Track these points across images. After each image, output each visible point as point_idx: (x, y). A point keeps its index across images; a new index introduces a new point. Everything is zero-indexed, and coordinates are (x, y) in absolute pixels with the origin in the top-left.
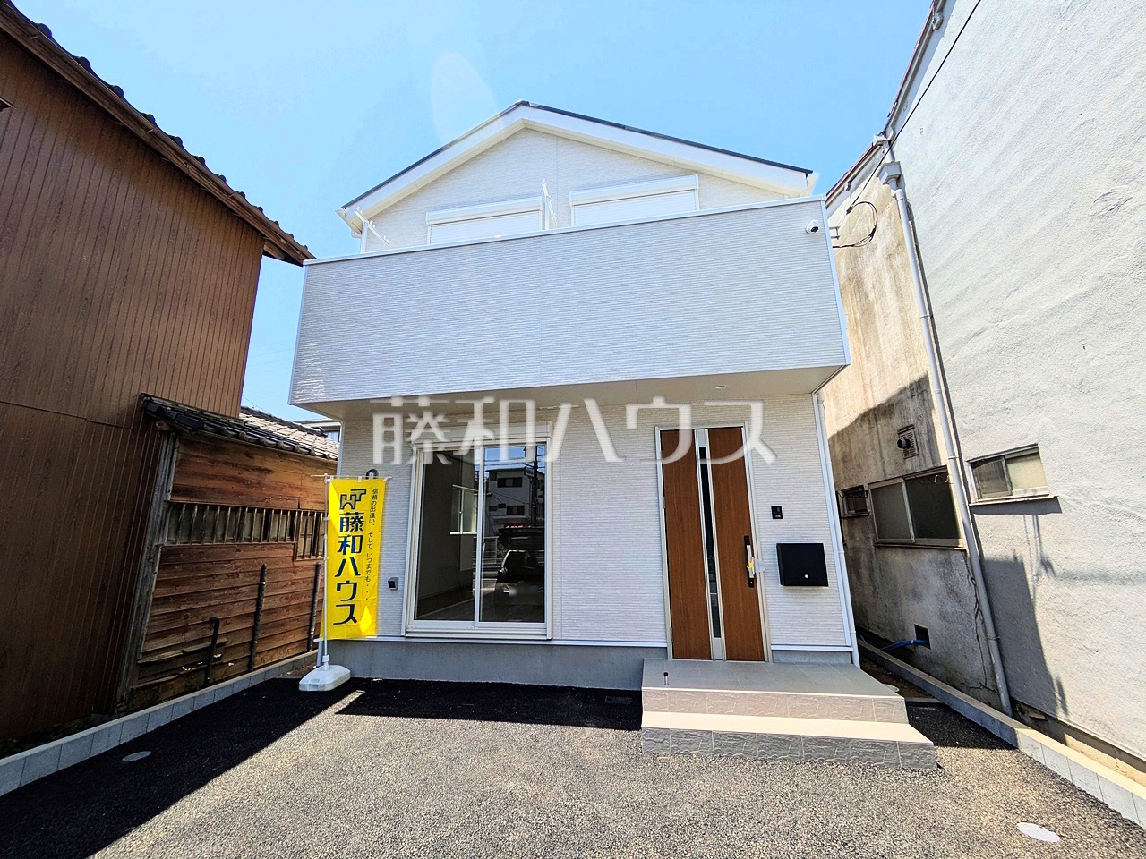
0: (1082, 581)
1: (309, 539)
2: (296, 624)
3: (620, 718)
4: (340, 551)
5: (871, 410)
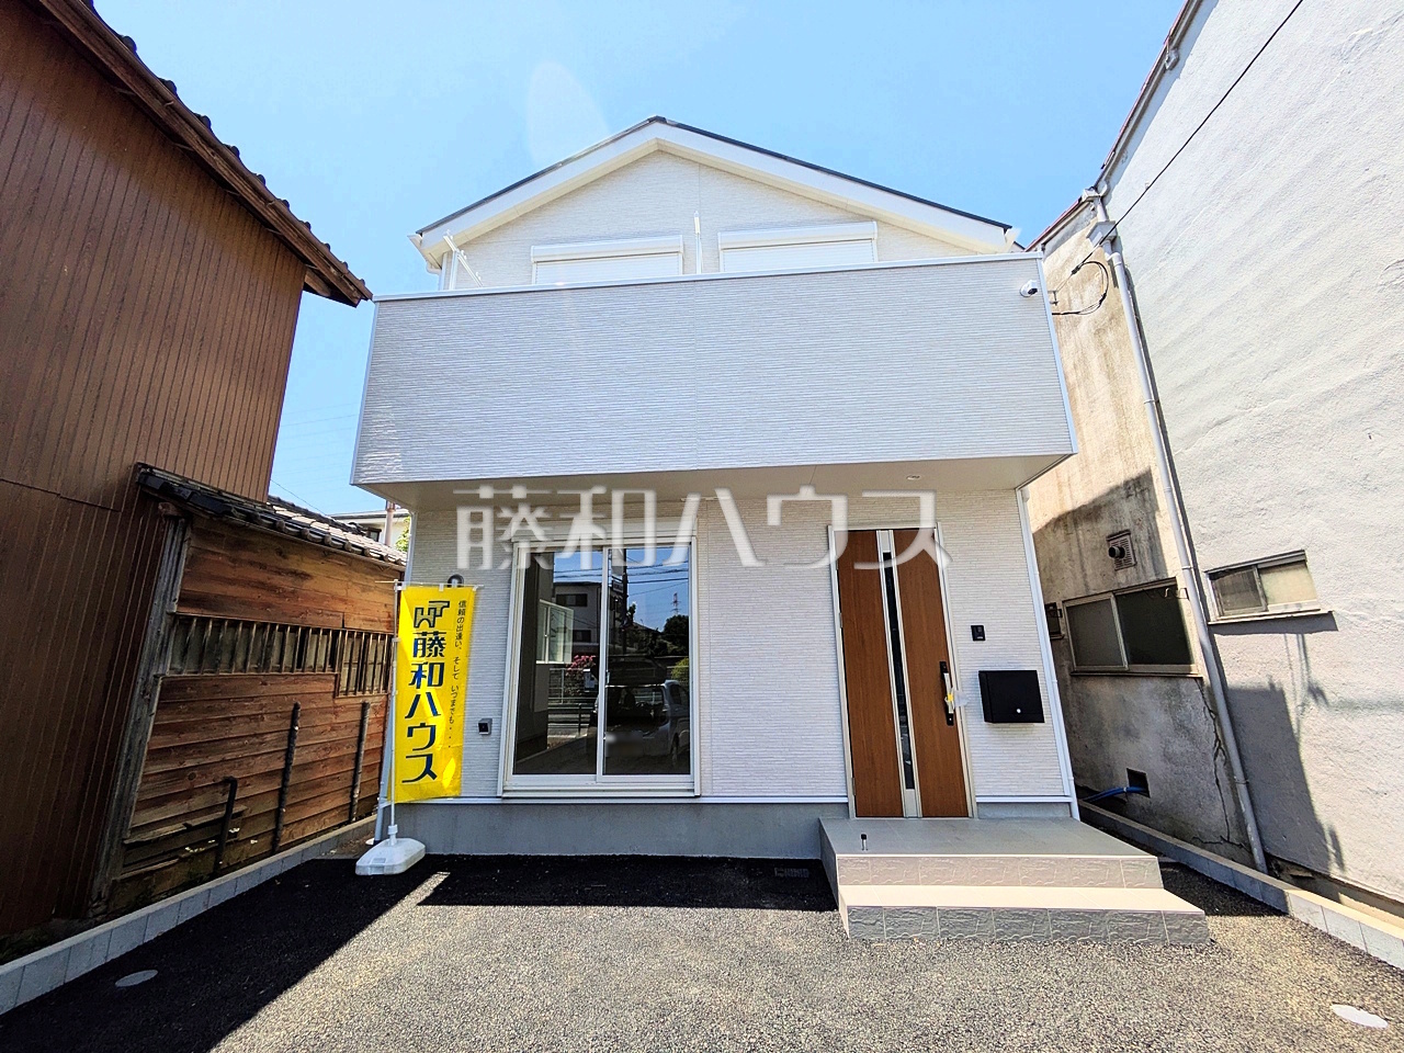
0: (1366, 711)
1: (354, 669)
2: (336, 785)
3: (803, 895)
4: (413, 683)
5: (1069, 513)
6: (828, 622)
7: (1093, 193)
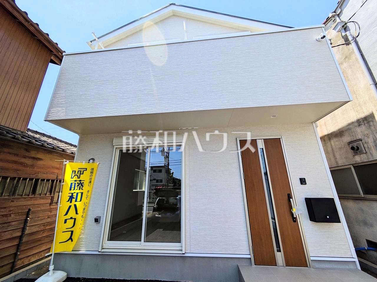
4: (68, 201)
6: (238, 177)
7: (334, 14)
